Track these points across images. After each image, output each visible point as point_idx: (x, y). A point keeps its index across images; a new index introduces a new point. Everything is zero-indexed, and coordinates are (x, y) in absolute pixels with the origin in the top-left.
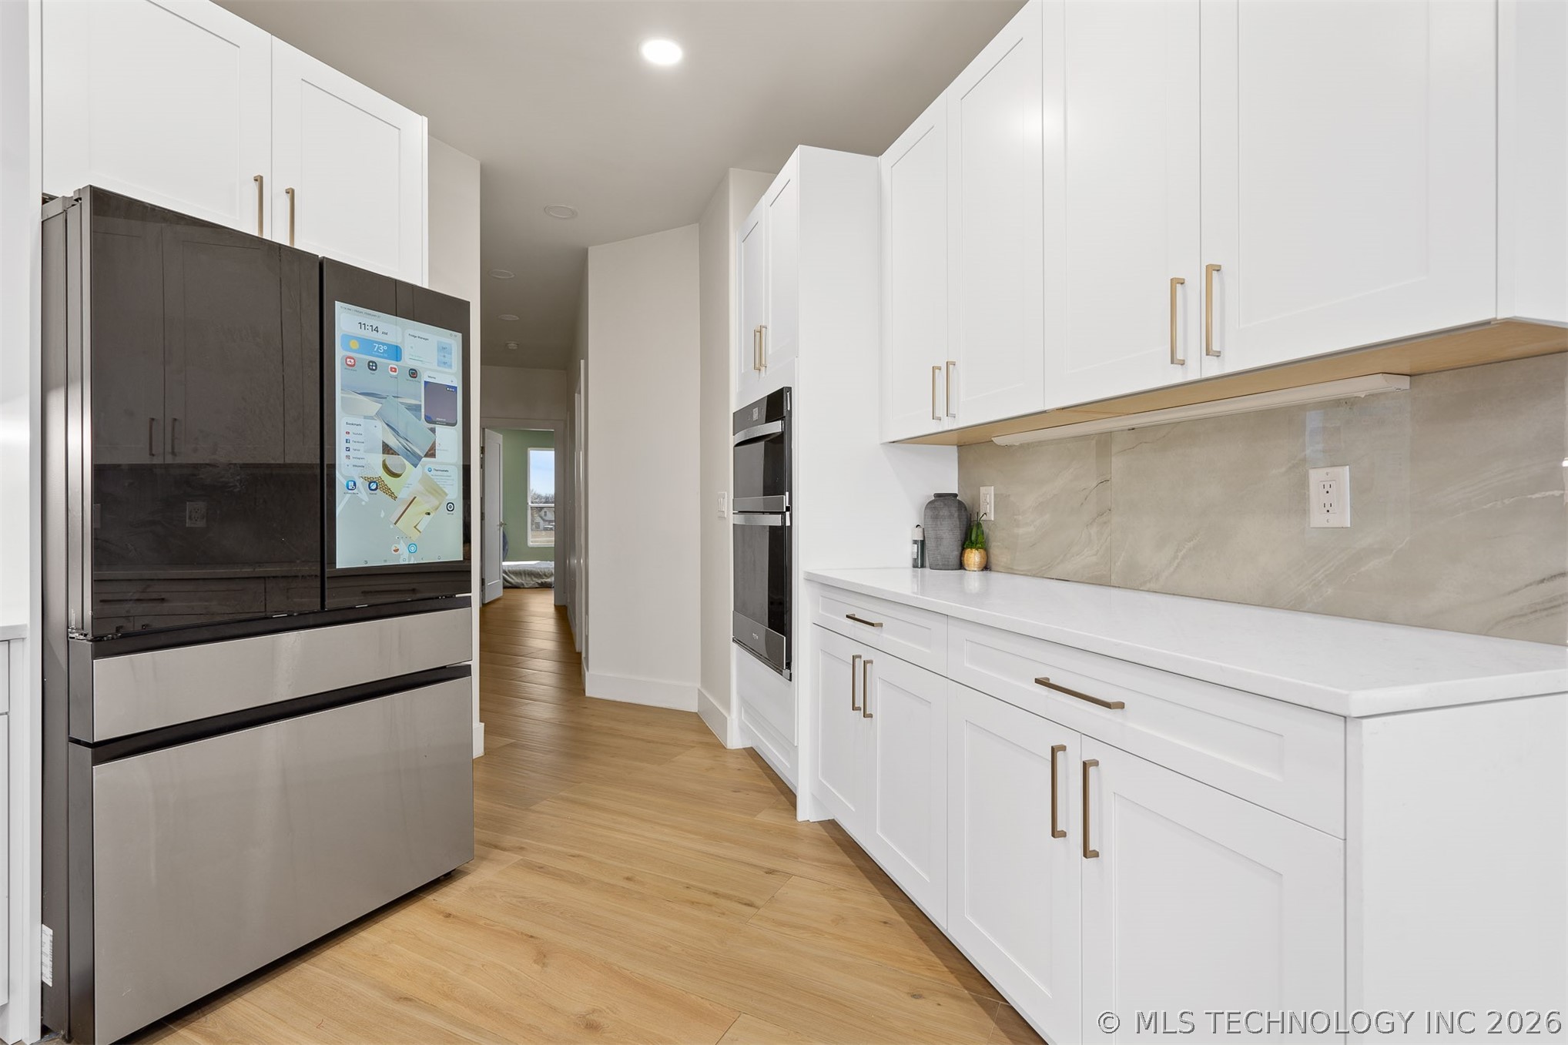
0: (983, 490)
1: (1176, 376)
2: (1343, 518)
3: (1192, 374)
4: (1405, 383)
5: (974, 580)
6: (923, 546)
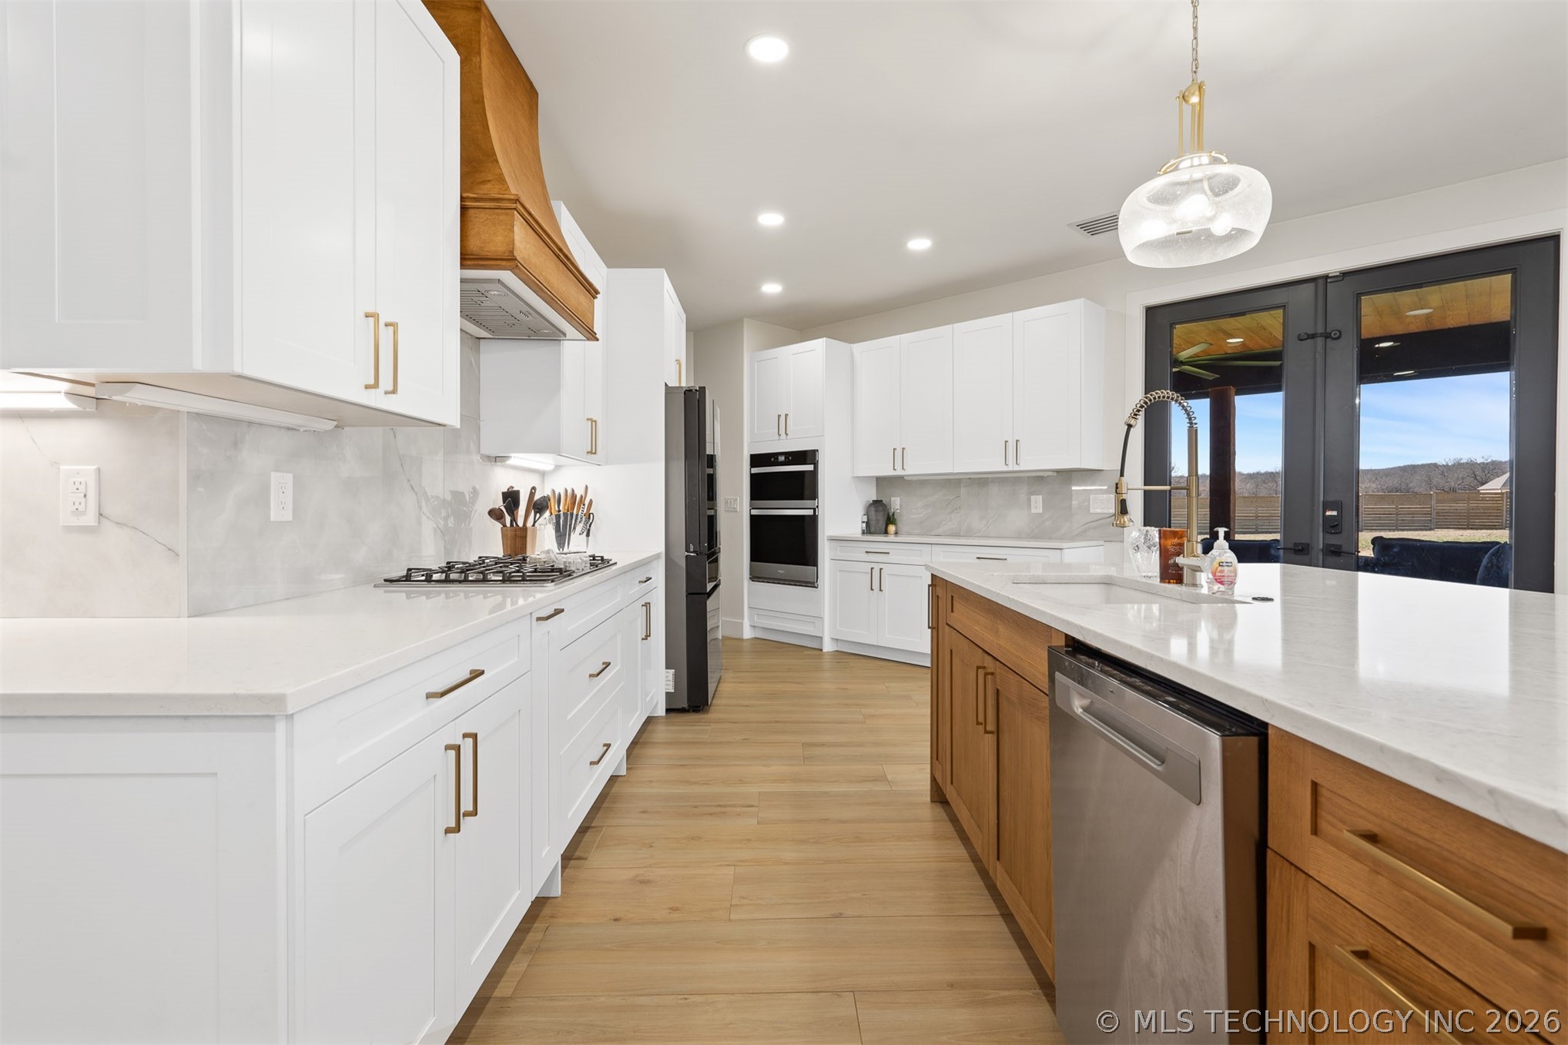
0: (893, 499)
1: (1005, 469)
2: (1040, 510)
3: (1010, 468)
4: (1055, 474)
5: (891, 538)
6: (868, 523)
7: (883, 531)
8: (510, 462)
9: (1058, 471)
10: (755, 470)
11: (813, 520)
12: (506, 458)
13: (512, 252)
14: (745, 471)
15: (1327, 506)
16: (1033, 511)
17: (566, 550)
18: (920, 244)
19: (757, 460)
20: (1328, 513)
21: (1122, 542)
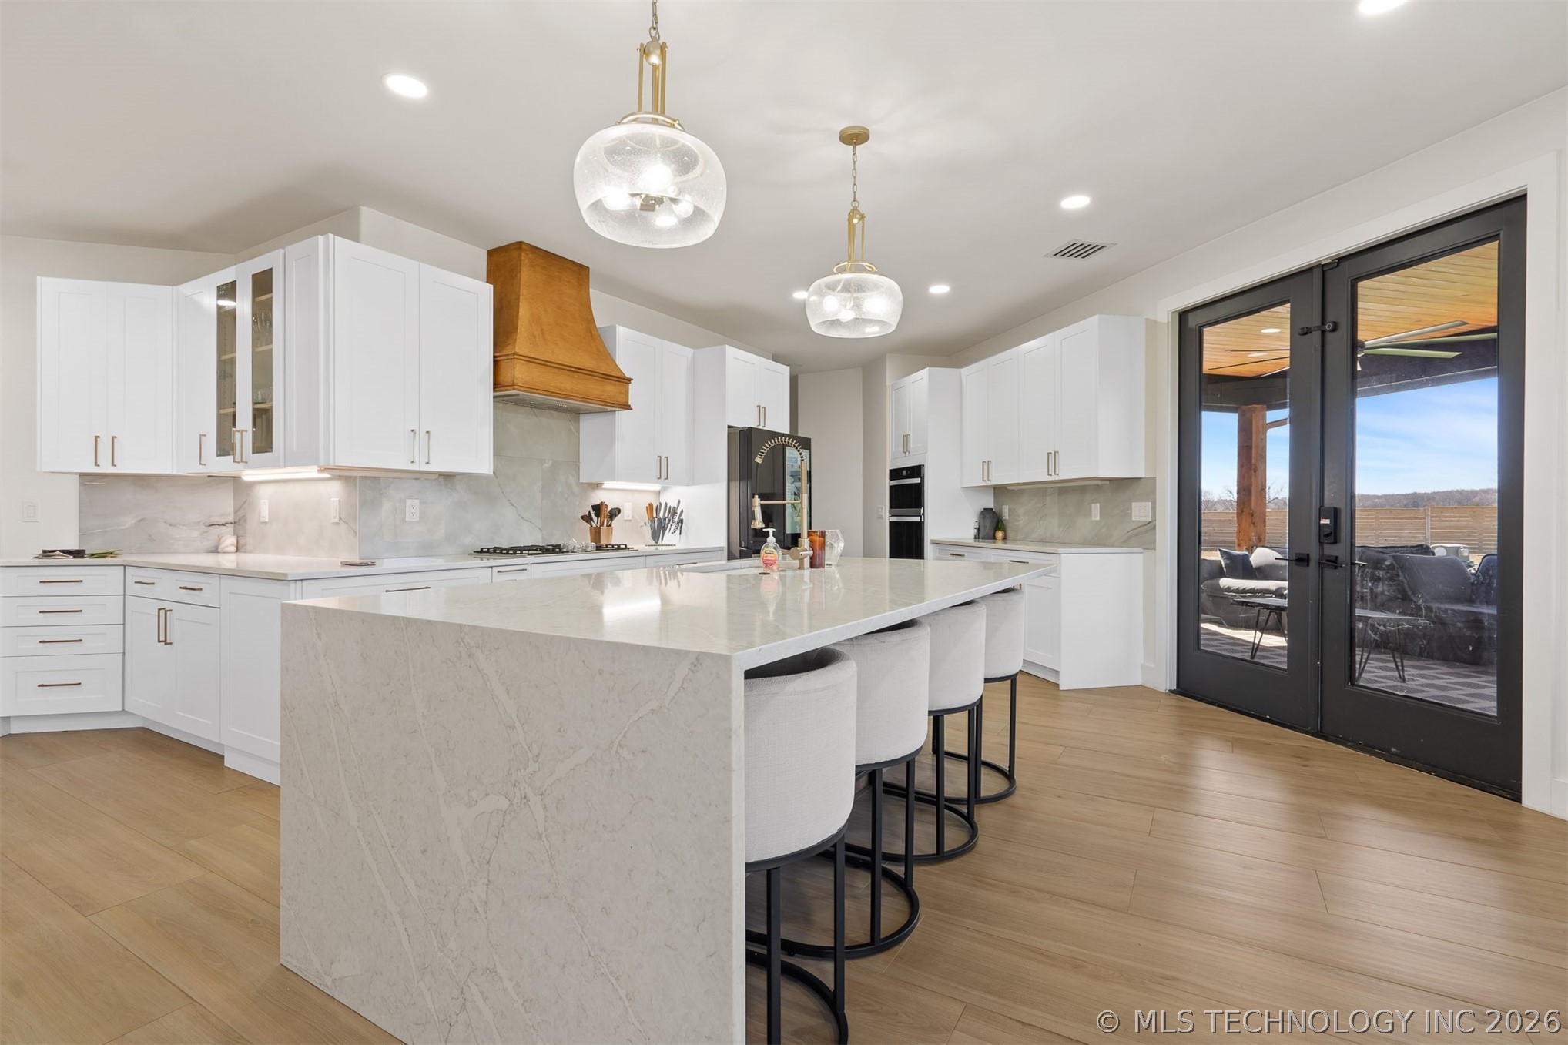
0: (1004, 507)
2: (1098, 518)
4: (1108, 482)
5: (999, 544)
6: (978, 529)
7: (992, 536)
8: (604, 486)
9: (1111, 480)
10: (894, 483)
11: (919, 526)
12: (602, 484)
13: (513, 381)
14: (887, 483)
15: (1322, 513)
16: (1094, 518)
17: (660, 543)
18: (939, 289)
19: (895, 474)
20: (1323, 521)
21: (1155, 549)
